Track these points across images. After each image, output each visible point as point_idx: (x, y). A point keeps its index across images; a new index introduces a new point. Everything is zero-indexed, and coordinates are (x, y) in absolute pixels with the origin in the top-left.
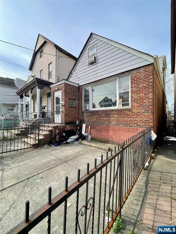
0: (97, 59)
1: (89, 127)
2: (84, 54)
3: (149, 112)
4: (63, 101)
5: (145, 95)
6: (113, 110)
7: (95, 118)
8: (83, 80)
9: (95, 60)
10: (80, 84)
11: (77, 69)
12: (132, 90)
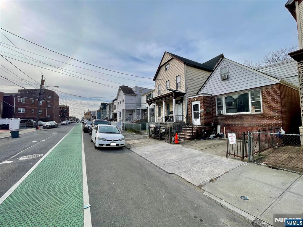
0: (229, 77)
1: (225, 128)
2: (217, 71)
3: (278, 116)
4: (202, 109)
5: (274, 104)
6: (247, 115)
7: (229, 121)
8: (216, 92)
9: (228, 77)
10: (214, 95)
11: (209, 83)
12: (263, 101)
